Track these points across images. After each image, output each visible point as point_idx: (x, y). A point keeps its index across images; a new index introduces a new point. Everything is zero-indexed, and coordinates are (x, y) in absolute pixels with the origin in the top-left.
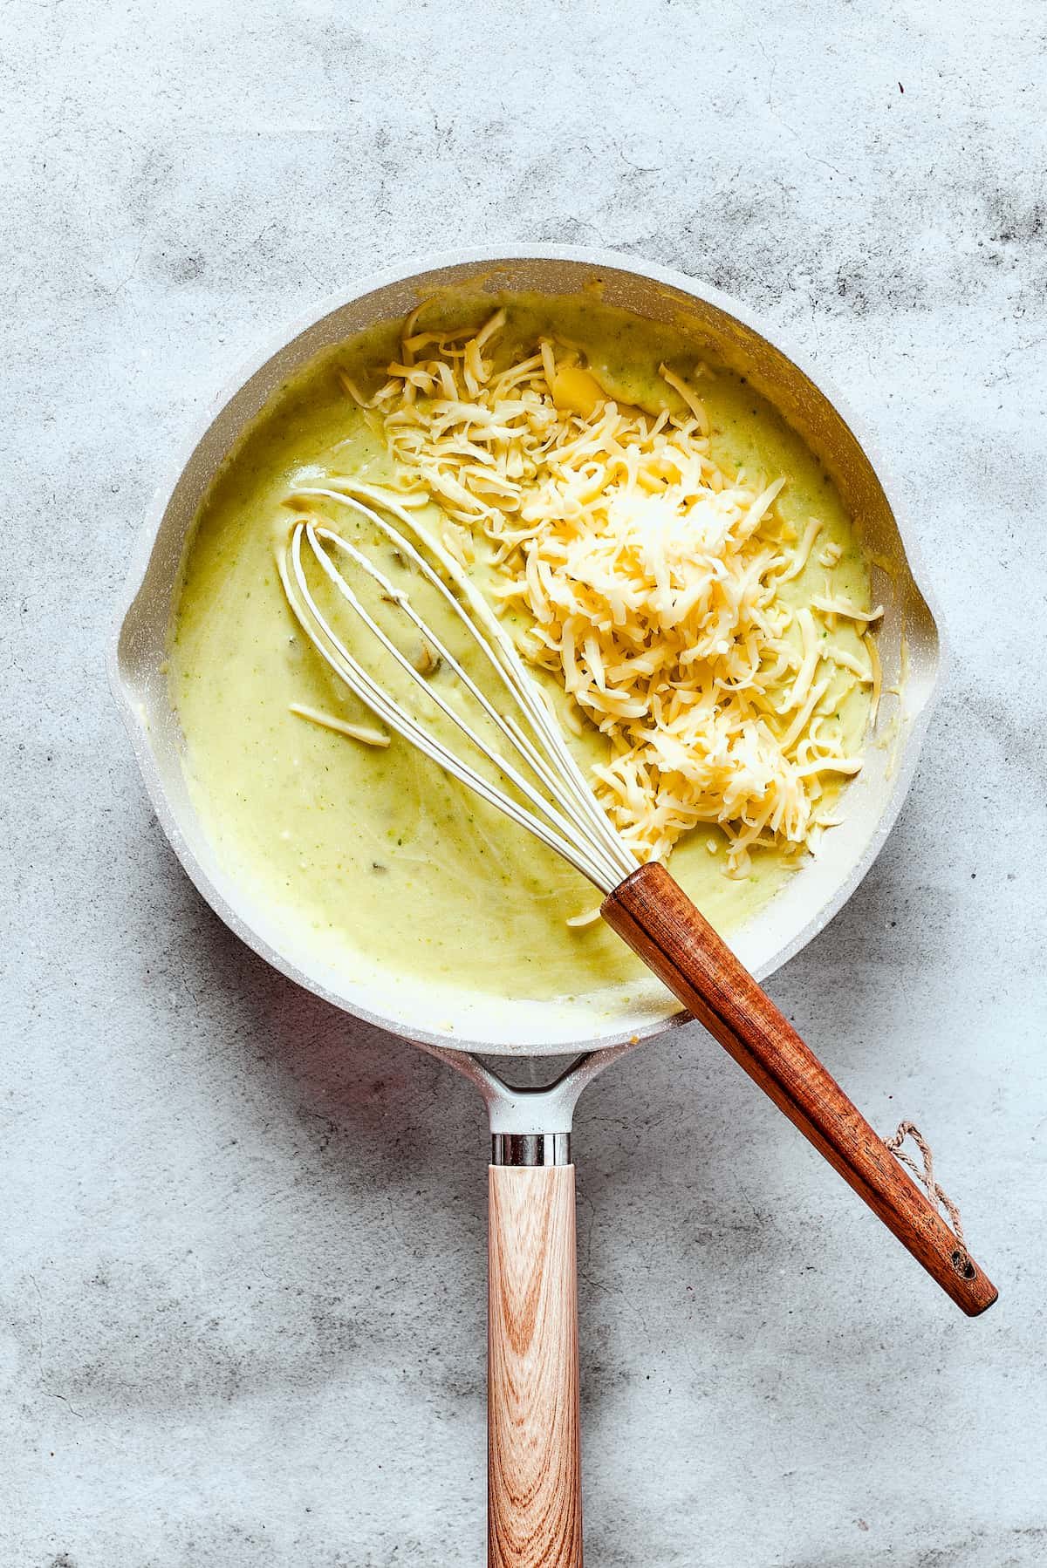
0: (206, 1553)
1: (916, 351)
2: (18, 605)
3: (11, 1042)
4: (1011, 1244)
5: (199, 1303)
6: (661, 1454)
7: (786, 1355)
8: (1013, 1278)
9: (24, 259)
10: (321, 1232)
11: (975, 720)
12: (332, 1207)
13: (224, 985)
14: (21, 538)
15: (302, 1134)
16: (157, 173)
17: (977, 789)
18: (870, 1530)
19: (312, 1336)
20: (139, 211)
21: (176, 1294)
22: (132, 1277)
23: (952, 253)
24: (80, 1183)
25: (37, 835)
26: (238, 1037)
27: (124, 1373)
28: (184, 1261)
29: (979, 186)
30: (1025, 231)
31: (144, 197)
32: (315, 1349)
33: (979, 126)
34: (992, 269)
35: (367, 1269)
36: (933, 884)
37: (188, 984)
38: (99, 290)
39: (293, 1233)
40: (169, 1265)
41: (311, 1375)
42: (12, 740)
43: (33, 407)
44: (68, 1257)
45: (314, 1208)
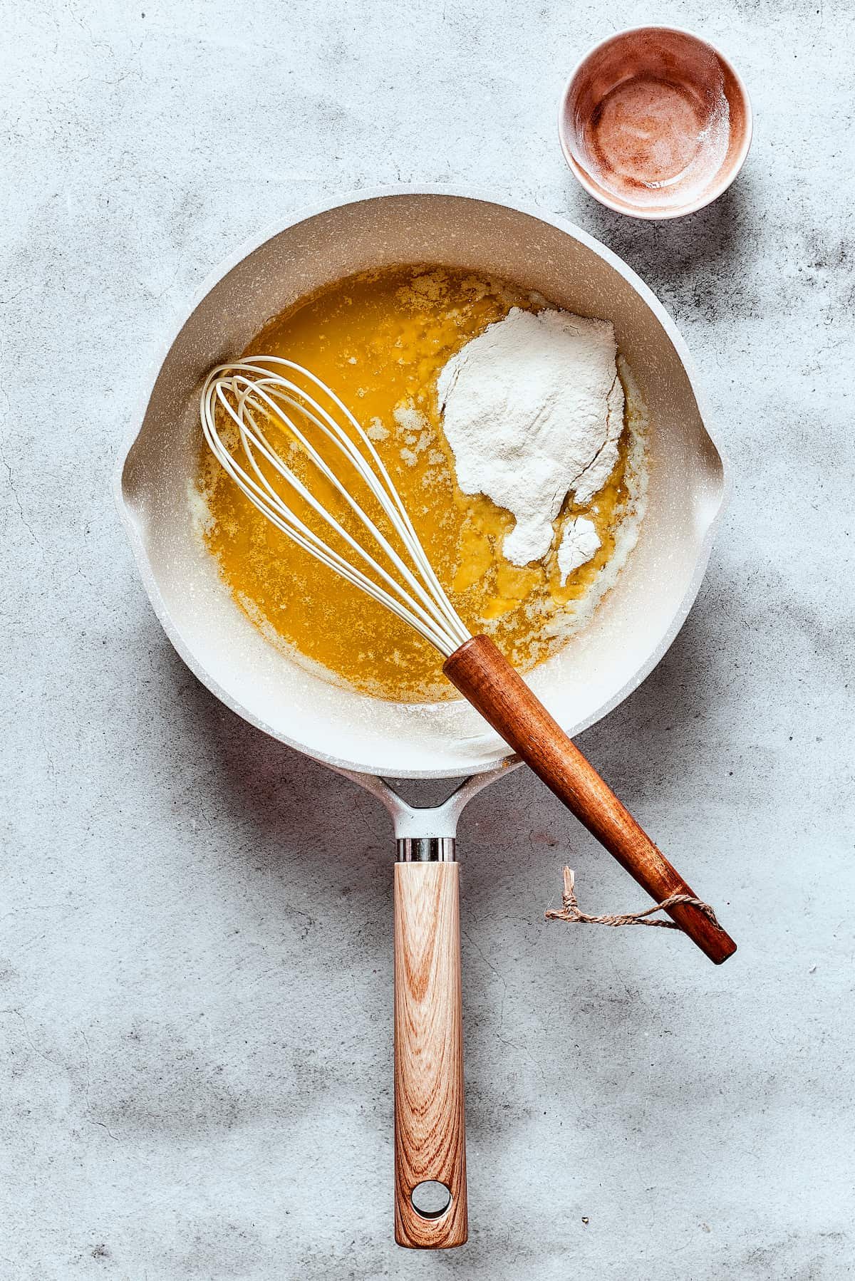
0: (209, 1245)
1: (751, 349)
2: (83, 528)
3: (72, 855)
4: (818, 1016)
5: (208, 1054)
6: (554, 1172)
7: (648, 1097)
8: (820, 1041)
9: (92, 271)
10: (301, 1001)
11: (793, 622)
12: (310, 981)
13: (232, 813)
14: (86, 478)
15: (288, 926)
16: (191, 209)
17: (794, 673)
18: (712, 1232)
19: (292, 1079)
20: (178, 237)
21: (191, 1046)
22: (158, 1034)
23: (779, 276)
24: (120, 962)
25: (93, 699)
26: (242, 852)
27: (150, 1106)
28: (197, 1021)
29: (799, 227)
30: (833, 260)
31: (181, 226)
32: (294, 1089)
33: (800, 182)
34: (808, 288)
35: (335, 1029)
36: (760, 744)
37: (205, 813)
38: (148, 295)
39: (280, 1001)
40: (186, 1024)
41: (292, 1109)
42: (77, 629)
43: (97, 380)
44: (111, 1018)
45: (296, 982)
